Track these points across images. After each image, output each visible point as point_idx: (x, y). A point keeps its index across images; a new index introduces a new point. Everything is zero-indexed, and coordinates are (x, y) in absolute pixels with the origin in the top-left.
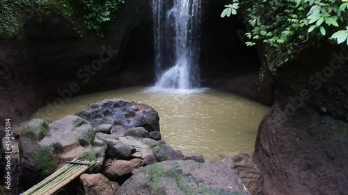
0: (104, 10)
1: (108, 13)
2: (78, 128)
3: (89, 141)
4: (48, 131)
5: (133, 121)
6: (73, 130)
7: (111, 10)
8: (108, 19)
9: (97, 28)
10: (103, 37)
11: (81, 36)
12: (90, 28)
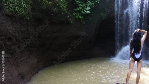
0: (87, 6)
1: (89, 8)
8: (89, 12)
9: (82, 18)
10: (85, 24)
11: (72, 22)
12: (77, 17)
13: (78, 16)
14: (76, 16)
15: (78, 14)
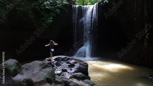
0: (50, 17)
1: (52, 18)
2: (44, 70)
3: (52, 79)
4: (21, 70)
5: (74, 70)
6: (40, 70)
7: (53, 17)
8: (51, 21)
12: (42, 25)
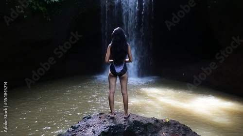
9: (44, 10)
10: (50, 20)
11: (25, 17)
12: (35, 8)
13: (37, 6)
14: (33, 7)
15: (36, 3)
